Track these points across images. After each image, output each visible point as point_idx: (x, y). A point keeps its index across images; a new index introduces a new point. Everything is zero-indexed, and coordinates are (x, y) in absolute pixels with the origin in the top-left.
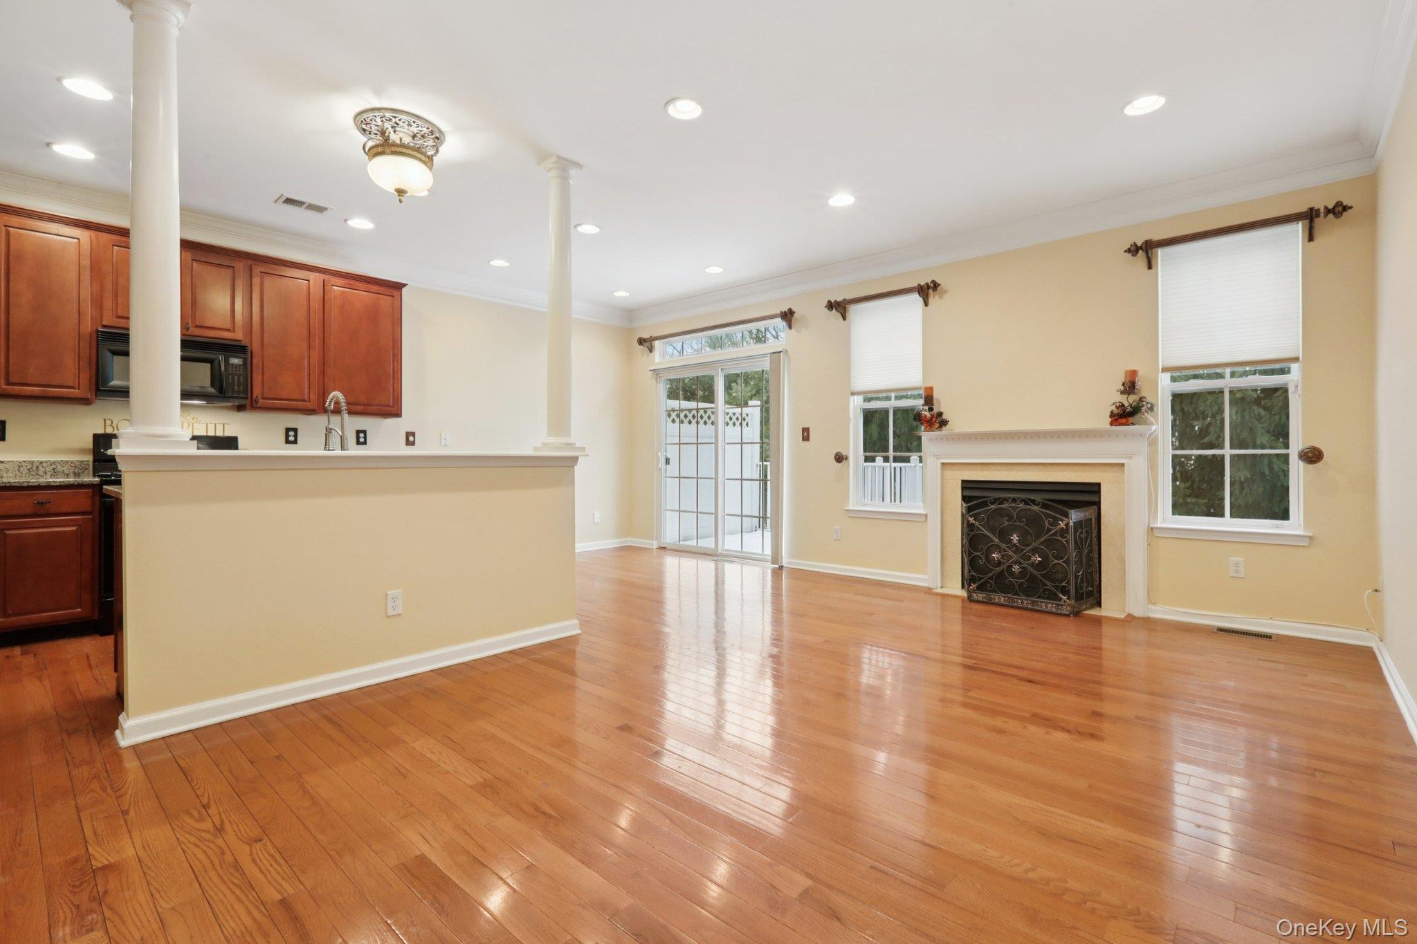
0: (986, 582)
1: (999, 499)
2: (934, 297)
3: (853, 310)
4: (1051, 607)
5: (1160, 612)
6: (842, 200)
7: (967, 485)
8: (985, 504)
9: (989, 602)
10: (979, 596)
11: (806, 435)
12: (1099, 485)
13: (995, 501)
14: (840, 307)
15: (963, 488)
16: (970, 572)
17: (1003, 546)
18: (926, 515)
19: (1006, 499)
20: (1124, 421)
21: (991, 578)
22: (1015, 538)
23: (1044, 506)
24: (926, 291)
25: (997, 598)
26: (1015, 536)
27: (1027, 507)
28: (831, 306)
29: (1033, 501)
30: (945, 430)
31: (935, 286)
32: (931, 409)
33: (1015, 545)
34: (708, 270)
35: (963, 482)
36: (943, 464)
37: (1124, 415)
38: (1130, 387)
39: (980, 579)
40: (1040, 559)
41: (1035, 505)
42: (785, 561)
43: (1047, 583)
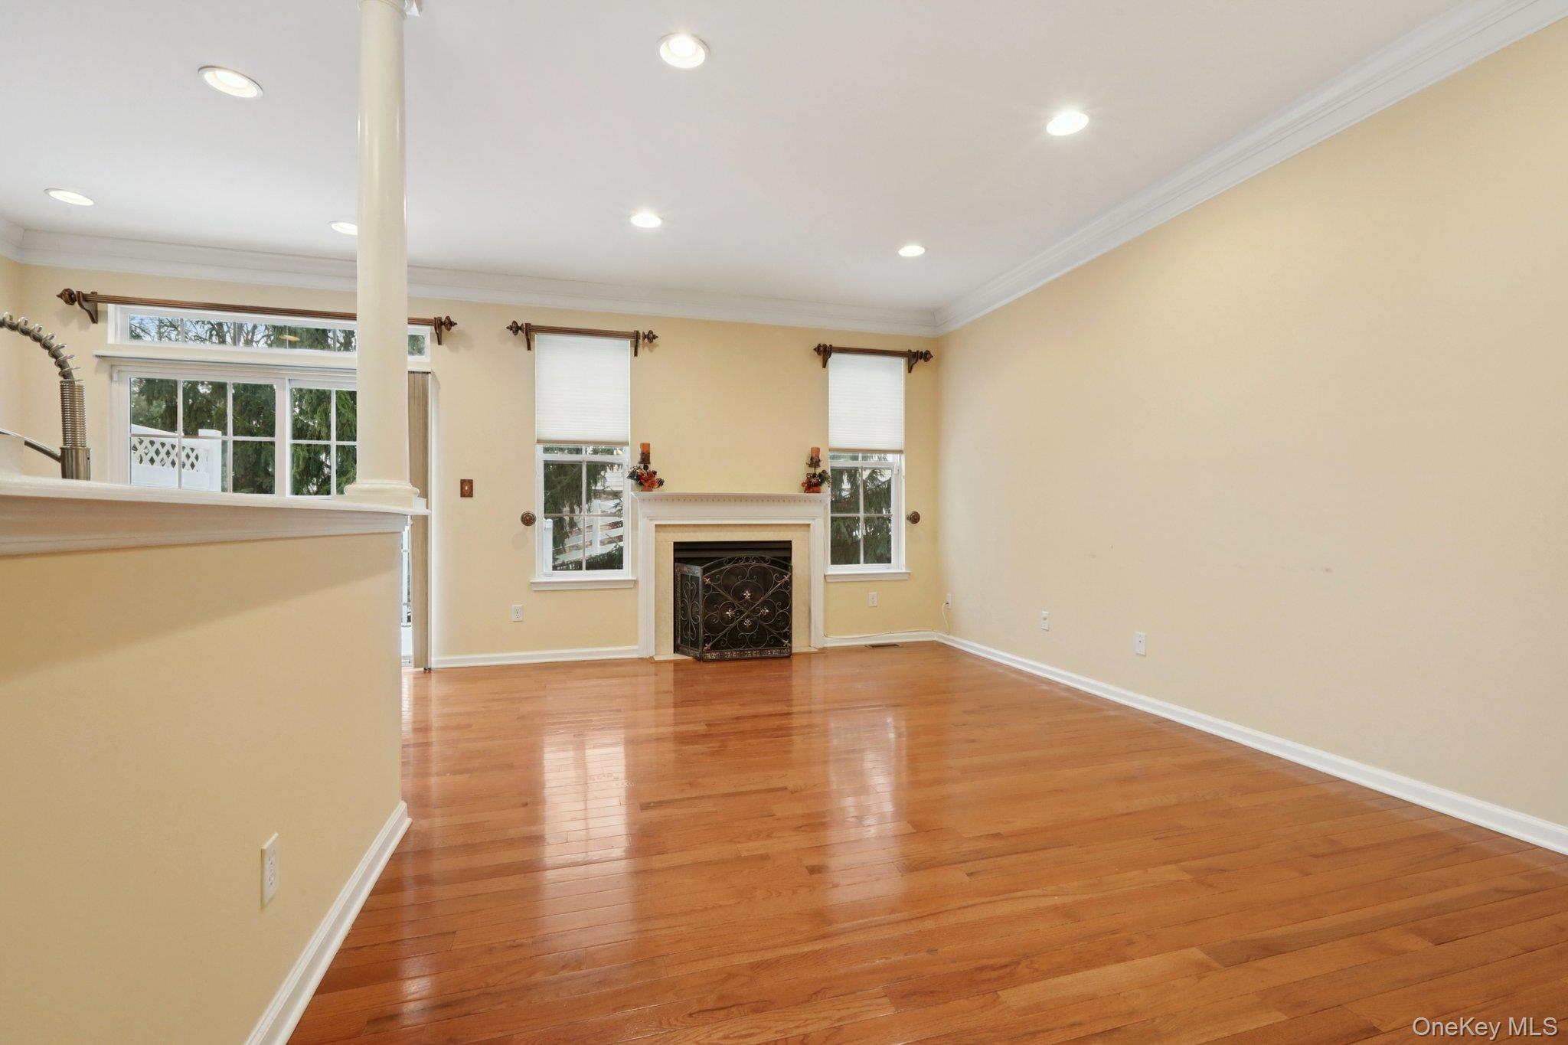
0: (719, 641)
1: (733, 559)
2: (643, 348)
3: (538, 339)
4: (775, 652)
5: (832, 642)
6: (646, 220)
7: (679, 547)
8: (721, 564)
9: (722, 659)
10: (714, 655)
11: (467, 489)
12: (790, 542)
13: (731, 560)
14: (525, 332)
15: (676, 550)
16: (704, 632)
17: (736, 603)
18: (635, 582)
19: (741, 559)
20: (815, 489)
21: (724, 636)
22: (747, 594)
23: (773, 563)
24: (641, 340)
25: (729, 654)
26: (747, 592)
27: (758, 564)
28: (515, 328)
29: (763, 559)
30: (656, 492)
31: (651, 337)
32: (646, 467)
33: (747, 601)
34: (335, 226)
35: (675, 543)
36: (656, 525)
37: (812, 485)
38: (814, 462)
39: (715, 637)
40: (767, 611)
41: (766, 562)
42: (435, 661)
43: (773, 631)
